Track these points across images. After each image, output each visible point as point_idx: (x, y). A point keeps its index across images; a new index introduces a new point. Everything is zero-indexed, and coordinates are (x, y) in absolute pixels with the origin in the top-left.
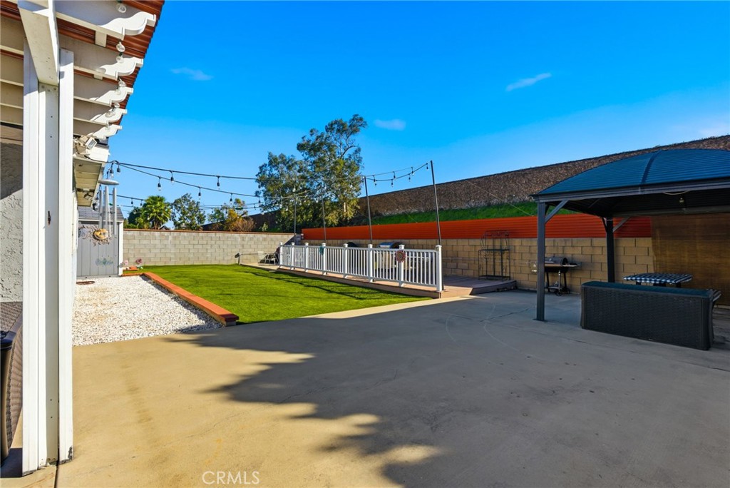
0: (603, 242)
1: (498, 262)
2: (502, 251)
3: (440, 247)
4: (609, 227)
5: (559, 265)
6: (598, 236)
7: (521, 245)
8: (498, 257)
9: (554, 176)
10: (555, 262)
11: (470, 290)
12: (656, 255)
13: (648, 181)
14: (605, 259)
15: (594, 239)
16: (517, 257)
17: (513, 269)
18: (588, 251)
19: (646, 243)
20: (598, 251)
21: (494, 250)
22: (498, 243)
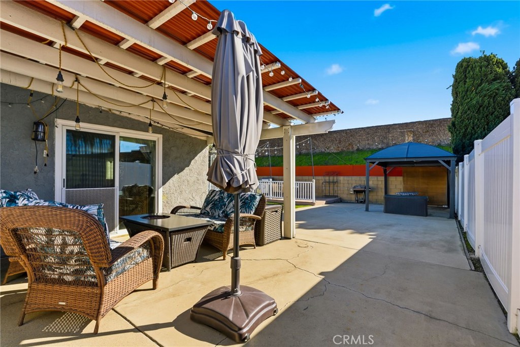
0: (382, 178)
1: (331, 188)
2: (333, 182)
3: (314, 180)
4: (385, 171)
5: (363, 189)
6: (380, 175)
7: (344, 180)
8: (331, 186)
9: (339, 137)
10: (362, 188)
11: (325, 202)
12: (404, 184)
13: (409, 156)
14: (383, 186)
15: (378, 177)
16: (341, 185)
17: (339, 192)
18: (375, 183)
19: (400, 179)
20: (380, 183)
21: (329, 182)
22: (331, 178)
